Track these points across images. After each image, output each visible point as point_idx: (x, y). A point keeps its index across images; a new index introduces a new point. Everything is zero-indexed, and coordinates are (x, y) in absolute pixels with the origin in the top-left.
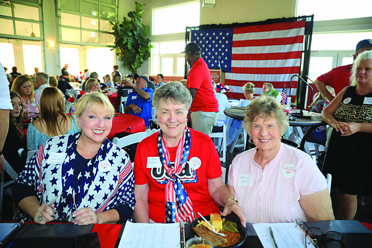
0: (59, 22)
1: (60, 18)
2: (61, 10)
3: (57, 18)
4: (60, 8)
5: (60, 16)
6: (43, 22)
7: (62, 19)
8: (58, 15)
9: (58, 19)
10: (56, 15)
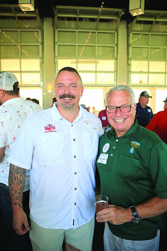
0: (130, 69)
1: (131, 66)
2: (132, 59)
3: (128, 65)
4: (131, 58)
5: (131, 64)
6: (117, 72)
7: (132, 66)
8: (129, 63)
9: (129, 67)
10: (128, 64)
